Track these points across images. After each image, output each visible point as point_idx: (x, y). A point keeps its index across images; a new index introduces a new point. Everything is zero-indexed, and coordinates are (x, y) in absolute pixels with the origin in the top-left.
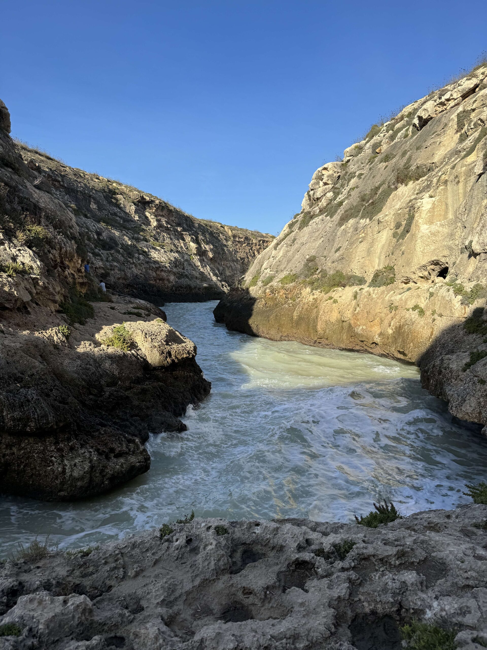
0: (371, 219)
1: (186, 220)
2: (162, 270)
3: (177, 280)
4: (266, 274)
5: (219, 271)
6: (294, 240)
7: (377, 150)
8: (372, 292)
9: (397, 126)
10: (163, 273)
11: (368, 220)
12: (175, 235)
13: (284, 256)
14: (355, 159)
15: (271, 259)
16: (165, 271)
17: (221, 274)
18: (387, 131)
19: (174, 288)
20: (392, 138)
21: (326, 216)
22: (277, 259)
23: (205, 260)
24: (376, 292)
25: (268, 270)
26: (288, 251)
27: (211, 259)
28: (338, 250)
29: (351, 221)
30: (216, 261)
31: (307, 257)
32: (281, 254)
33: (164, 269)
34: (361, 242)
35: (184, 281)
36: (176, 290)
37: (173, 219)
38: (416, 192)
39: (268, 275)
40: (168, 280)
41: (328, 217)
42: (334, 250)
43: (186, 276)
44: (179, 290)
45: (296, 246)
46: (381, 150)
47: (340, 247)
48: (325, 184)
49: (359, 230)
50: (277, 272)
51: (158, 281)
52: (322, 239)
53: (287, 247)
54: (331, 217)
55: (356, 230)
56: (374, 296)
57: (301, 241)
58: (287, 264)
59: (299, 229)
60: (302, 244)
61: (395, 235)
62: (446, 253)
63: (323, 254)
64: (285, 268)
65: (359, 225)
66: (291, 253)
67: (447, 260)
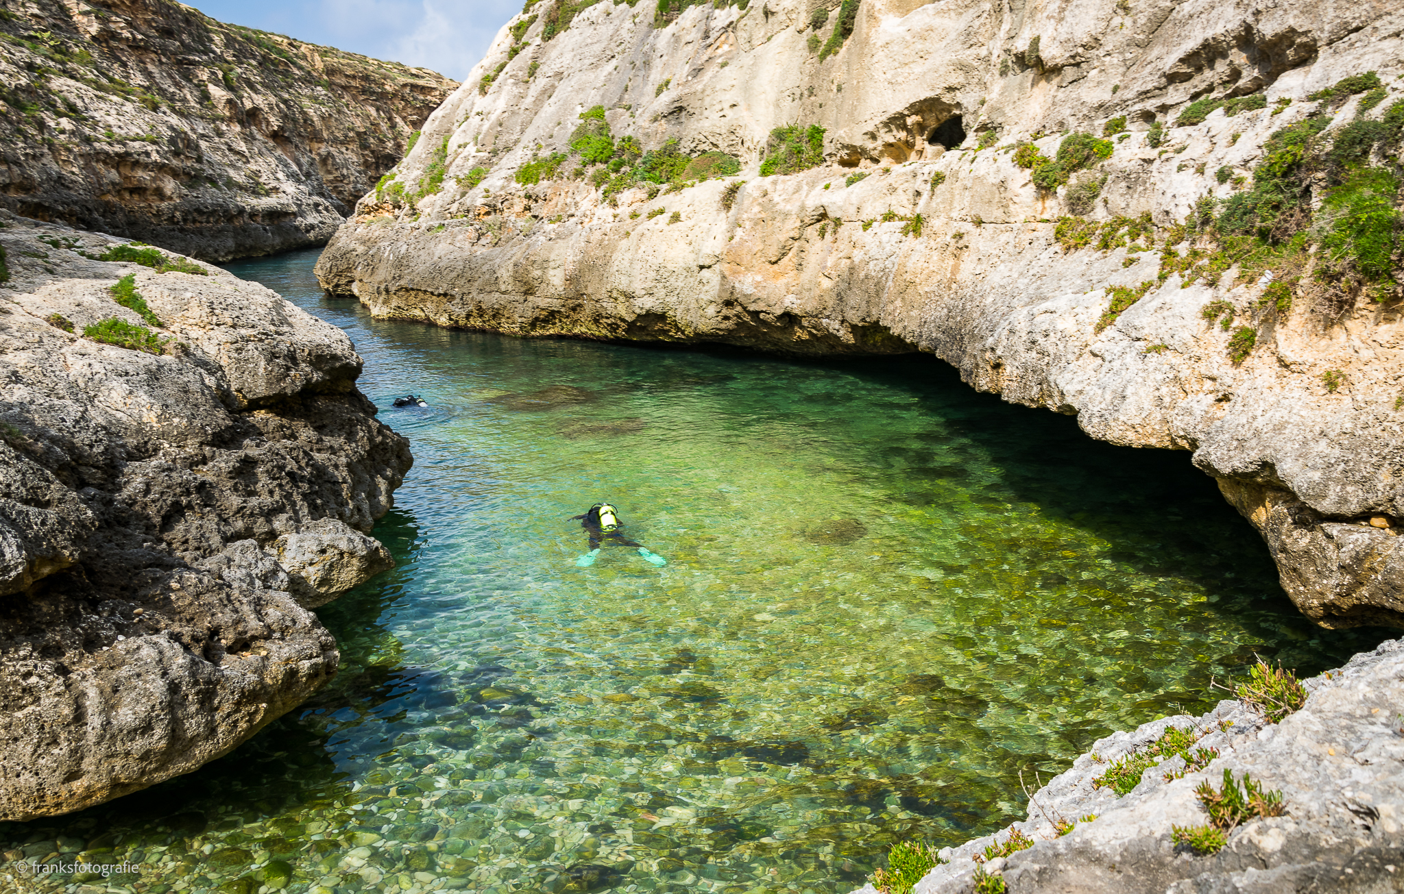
0: (742, 7)
1: (187, 21)
2: (136, 164)
3: (185, 191)
4: (466, 159)
5: (299, 165)
6: (533, 70)
8: (770, 188)
10: (140, 173)
11: (735, 8)
12: (161, 63)
13: (511, 109)
15: (475, 120)
16: (146, 166)
17: (308, 175)
19: (178, 214)
22: (493, 117)
23: (259, 136)
24: (780, 187)
25: (471, 149)
26: (522, 97)
27: (275, 136)
28: (662, 88)
29: (691, 14)
30: (288, 140)
31: (580, 109)
32: (501, 104)
33: (143, 158)
34: (723, 65)
35: (208, 195)
36: (185, 220)
37: (149, 16)
39: (471, 162)
40: (159, 193)
42: (651, 89)
43: (211, 180)
44: (194, 221)
45: (541, 82)
47: (667, 83)
49: (714, 35)
50: (495, 153)
51: (127, 196)
52: (614, 62)
53: (516, 84)
55: (706, 36)
56: (776, 199)
57: (556, 67)
58: (522, 132)
59: (543, 39)
60: (559, 75)
61: (813, 44)
62: (956, 79)
63: (621, 99)
64: (516, 142)
65: (713, 24)
66: (528, 101)
67: (959, 97)
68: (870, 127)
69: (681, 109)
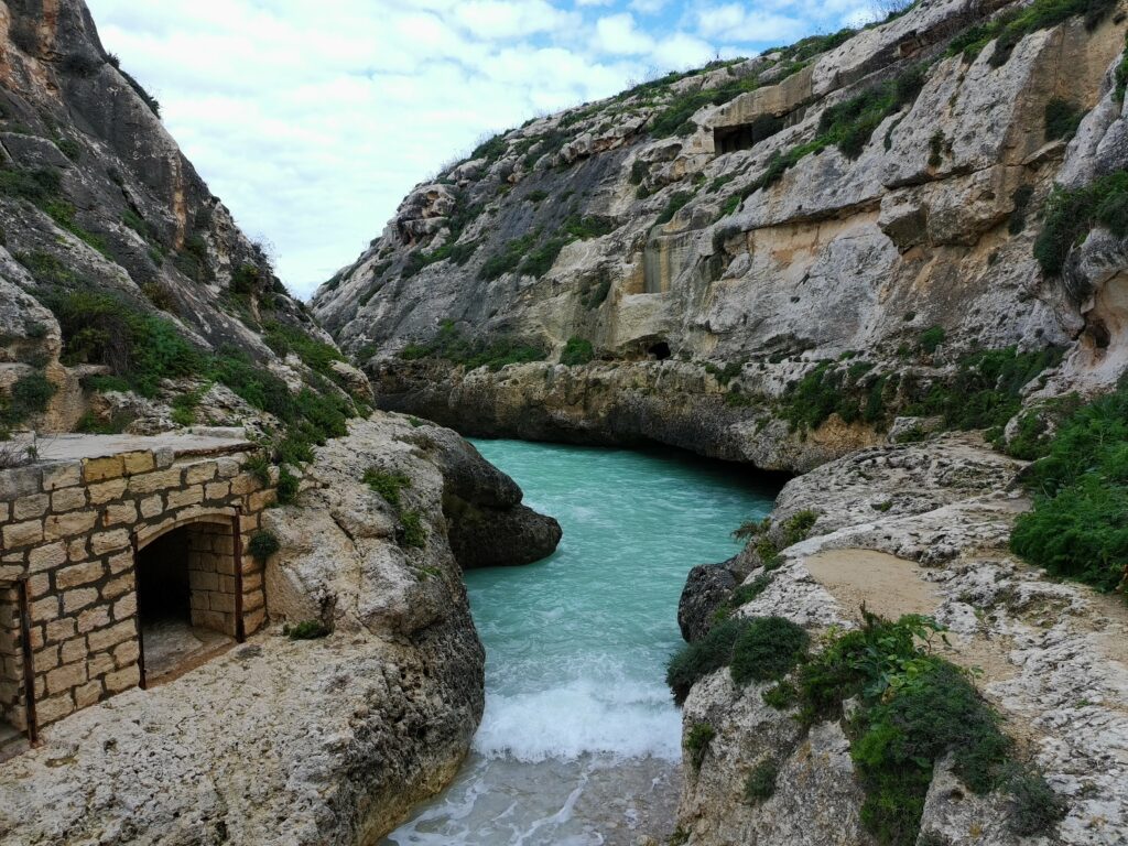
0: (538, 278)
4: (360, 342)
6: (397, 294)
7: (509, 178)
8: (568, 370)
9: (532, 148)
11: (533, 278)
13: (386, 315)
14: (478, 185)
18: (519, 154)
20: (528, 164)
21: (451, 262)
22: (375, 320)
24: (573, 369)
25: (363, 337)
26: (393, 309)
28: (494, 313)
29: (506, 277)
31: (437, 320)
32: (380, 312)
34: (529, 306)
38: (602, 252)
39: (365, 345)
41: (455, 265)
42: (485, 314)
45: (403, 303)
46: (513, 179)
47: (495, 311)
48: (433, 215)
49: (521, 289)
52: (455, 295)
53: (387, 302)
54: (460, 264)
55: (517, 289)
56: (572, 374)
57: (415, 294)
58: (395, 328)
59: (403, 276)
60: (418, 299)
61: (584, 302)
62: (664, 328)
63: (464, 316)
64: (392, 334)
65: (521, 284)
66: (398, 311)
67: (666, 336)
68: (620, 344)
69: (506, 326)
